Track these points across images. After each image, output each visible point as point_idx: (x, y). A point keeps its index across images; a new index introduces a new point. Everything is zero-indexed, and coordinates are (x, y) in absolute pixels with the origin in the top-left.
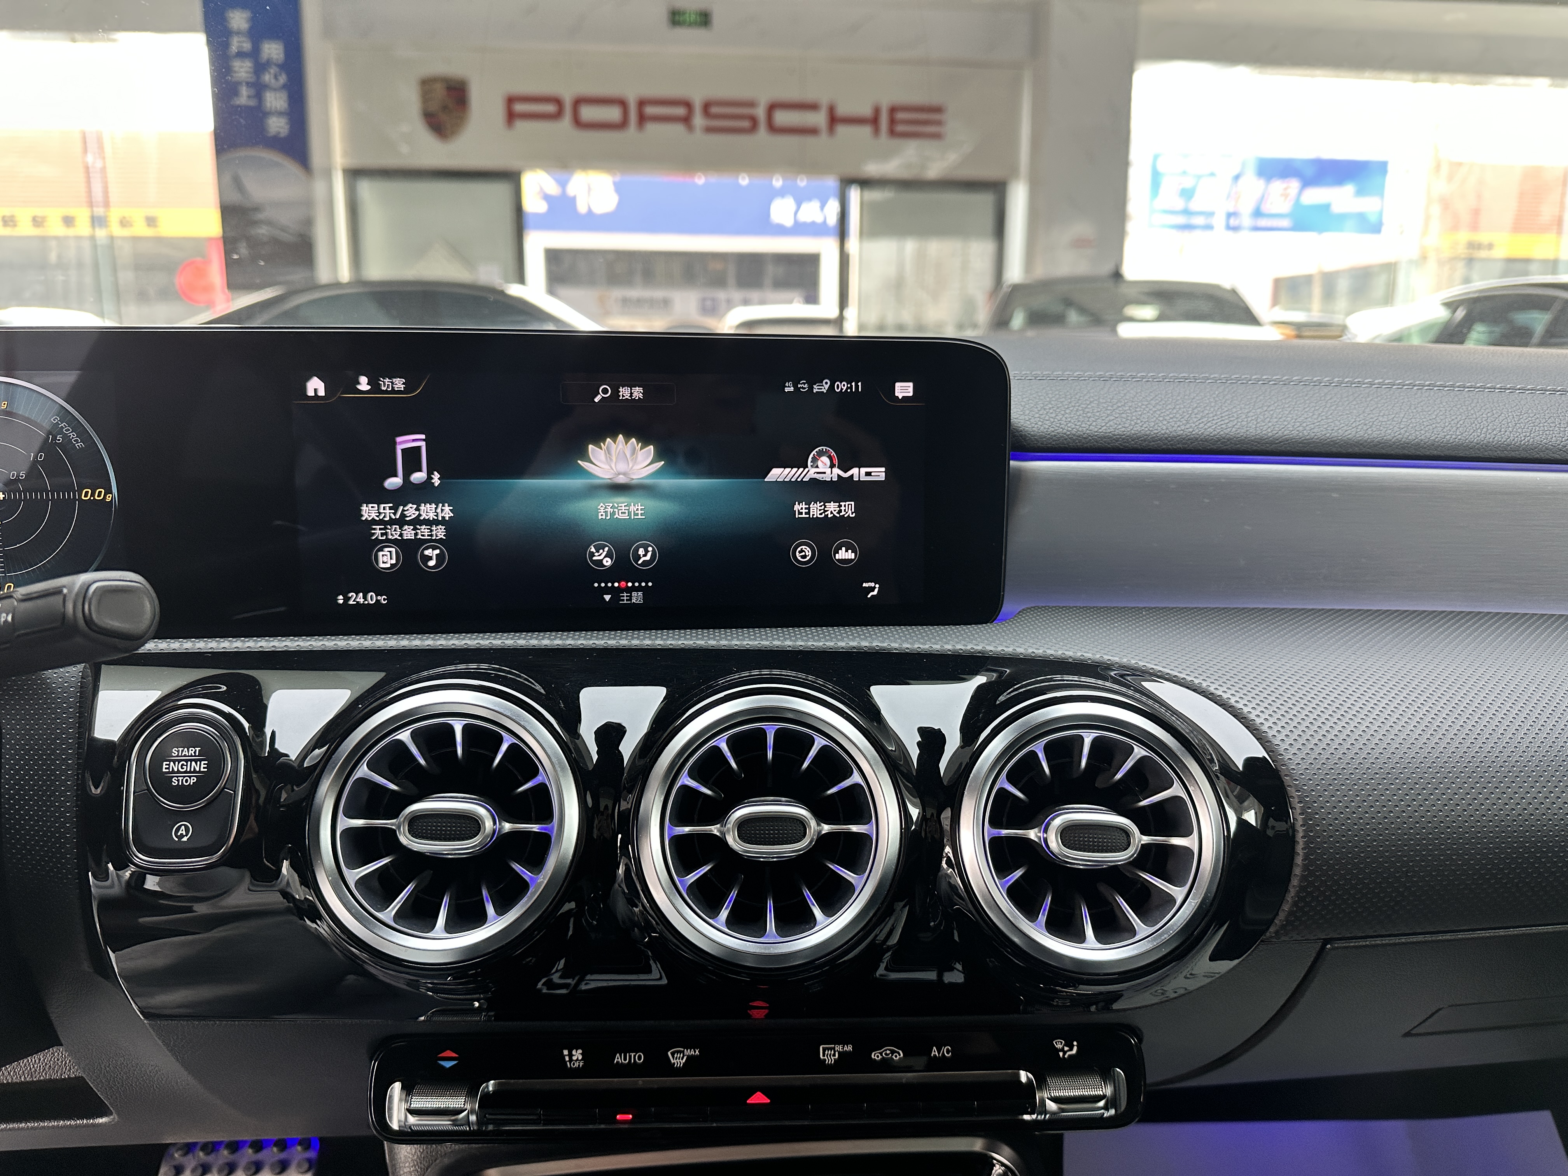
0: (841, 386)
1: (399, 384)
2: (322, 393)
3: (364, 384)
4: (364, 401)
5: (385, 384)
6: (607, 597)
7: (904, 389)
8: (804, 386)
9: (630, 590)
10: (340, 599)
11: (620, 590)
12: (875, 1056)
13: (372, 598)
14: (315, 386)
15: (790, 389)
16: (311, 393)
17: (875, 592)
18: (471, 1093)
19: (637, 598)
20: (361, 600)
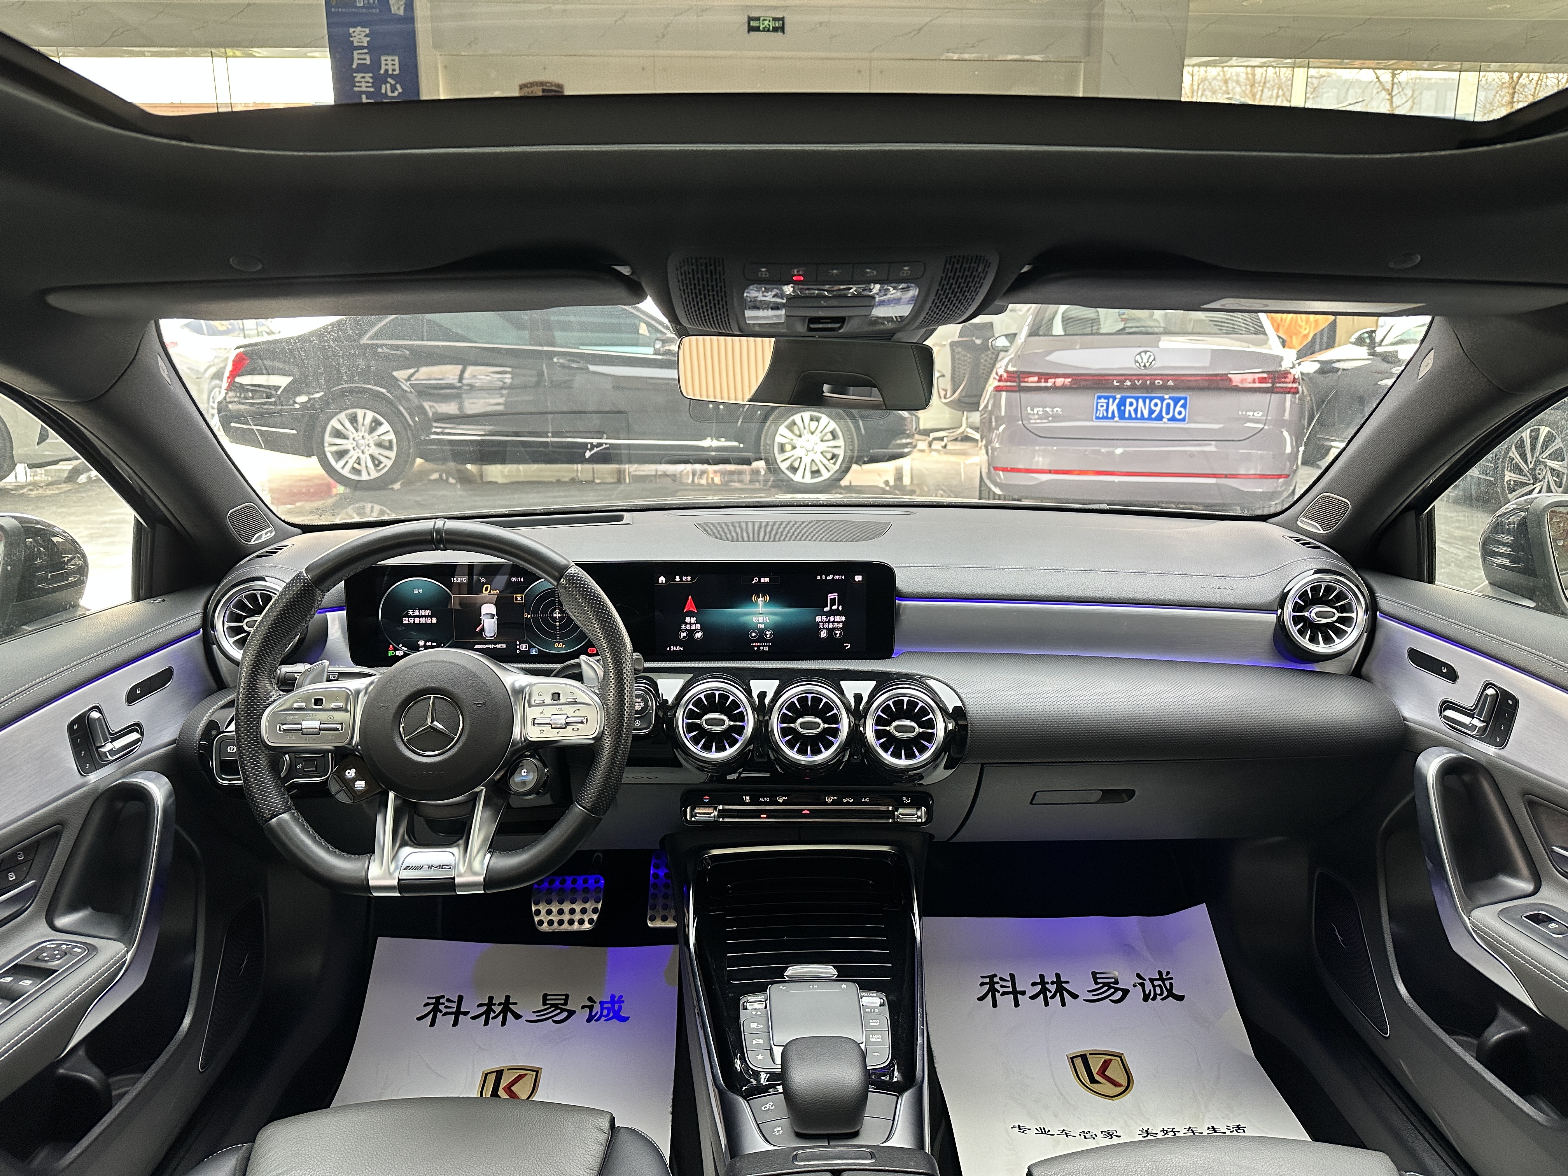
0: (837, 577)
1: (689, 578)
2: (664, 582)
3: (678, 579)
4: (678, 584)
5: (684, 578)
6: (756, 648)
7: (858, 578)
8: (824, 577)
9: (763, 646)
10: (668, 649)
11: (760, 646)
12: (844, 800)
13: (678, 648)
14: (662, 579)
15: (819, 578)
16: (660, 582)
17: (848, 647)
18: (715, 808)
19: (766, 649)
20: (675, 649)
